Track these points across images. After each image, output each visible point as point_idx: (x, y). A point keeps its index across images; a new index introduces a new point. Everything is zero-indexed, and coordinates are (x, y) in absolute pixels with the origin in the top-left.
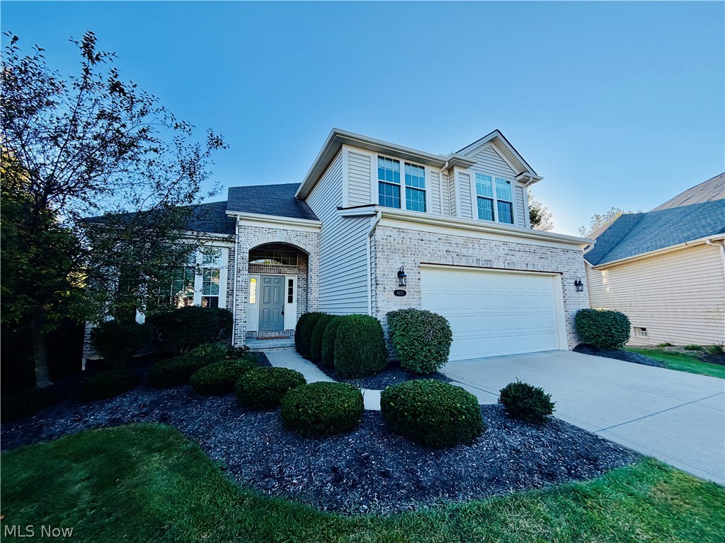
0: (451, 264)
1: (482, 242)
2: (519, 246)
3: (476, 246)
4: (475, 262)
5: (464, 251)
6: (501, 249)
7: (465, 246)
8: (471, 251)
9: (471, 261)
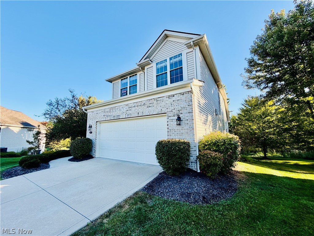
0: (105, 120)
1: (116, 108)
2: (135, 104)
3: (114, 110)
4: (113, 118)
5: (109, 114)
6: (124, 108)
7: (110, 111)
8: (112, 113)
9: (111, 117)
